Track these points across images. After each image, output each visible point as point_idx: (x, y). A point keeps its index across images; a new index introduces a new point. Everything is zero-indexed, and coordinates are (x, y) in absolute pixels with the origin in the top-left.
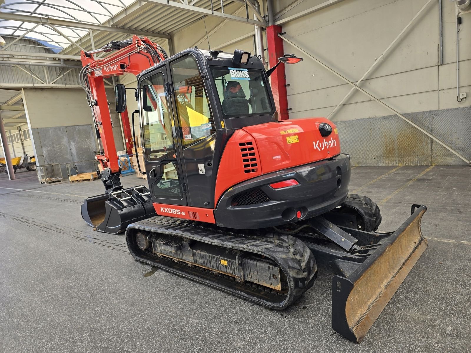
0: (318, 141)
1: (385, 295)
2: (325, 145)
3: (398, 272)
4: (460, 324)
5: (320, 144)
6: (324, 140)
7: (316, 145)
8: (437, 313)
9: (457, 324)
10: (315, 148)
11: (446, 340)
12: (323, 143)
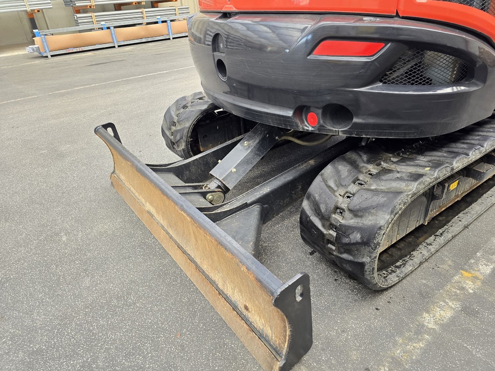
1: (141, 209)
3: (172, 237)
4: (59, 250)
8: (88, 244)
9: (61, 248)
11: (58, 227)
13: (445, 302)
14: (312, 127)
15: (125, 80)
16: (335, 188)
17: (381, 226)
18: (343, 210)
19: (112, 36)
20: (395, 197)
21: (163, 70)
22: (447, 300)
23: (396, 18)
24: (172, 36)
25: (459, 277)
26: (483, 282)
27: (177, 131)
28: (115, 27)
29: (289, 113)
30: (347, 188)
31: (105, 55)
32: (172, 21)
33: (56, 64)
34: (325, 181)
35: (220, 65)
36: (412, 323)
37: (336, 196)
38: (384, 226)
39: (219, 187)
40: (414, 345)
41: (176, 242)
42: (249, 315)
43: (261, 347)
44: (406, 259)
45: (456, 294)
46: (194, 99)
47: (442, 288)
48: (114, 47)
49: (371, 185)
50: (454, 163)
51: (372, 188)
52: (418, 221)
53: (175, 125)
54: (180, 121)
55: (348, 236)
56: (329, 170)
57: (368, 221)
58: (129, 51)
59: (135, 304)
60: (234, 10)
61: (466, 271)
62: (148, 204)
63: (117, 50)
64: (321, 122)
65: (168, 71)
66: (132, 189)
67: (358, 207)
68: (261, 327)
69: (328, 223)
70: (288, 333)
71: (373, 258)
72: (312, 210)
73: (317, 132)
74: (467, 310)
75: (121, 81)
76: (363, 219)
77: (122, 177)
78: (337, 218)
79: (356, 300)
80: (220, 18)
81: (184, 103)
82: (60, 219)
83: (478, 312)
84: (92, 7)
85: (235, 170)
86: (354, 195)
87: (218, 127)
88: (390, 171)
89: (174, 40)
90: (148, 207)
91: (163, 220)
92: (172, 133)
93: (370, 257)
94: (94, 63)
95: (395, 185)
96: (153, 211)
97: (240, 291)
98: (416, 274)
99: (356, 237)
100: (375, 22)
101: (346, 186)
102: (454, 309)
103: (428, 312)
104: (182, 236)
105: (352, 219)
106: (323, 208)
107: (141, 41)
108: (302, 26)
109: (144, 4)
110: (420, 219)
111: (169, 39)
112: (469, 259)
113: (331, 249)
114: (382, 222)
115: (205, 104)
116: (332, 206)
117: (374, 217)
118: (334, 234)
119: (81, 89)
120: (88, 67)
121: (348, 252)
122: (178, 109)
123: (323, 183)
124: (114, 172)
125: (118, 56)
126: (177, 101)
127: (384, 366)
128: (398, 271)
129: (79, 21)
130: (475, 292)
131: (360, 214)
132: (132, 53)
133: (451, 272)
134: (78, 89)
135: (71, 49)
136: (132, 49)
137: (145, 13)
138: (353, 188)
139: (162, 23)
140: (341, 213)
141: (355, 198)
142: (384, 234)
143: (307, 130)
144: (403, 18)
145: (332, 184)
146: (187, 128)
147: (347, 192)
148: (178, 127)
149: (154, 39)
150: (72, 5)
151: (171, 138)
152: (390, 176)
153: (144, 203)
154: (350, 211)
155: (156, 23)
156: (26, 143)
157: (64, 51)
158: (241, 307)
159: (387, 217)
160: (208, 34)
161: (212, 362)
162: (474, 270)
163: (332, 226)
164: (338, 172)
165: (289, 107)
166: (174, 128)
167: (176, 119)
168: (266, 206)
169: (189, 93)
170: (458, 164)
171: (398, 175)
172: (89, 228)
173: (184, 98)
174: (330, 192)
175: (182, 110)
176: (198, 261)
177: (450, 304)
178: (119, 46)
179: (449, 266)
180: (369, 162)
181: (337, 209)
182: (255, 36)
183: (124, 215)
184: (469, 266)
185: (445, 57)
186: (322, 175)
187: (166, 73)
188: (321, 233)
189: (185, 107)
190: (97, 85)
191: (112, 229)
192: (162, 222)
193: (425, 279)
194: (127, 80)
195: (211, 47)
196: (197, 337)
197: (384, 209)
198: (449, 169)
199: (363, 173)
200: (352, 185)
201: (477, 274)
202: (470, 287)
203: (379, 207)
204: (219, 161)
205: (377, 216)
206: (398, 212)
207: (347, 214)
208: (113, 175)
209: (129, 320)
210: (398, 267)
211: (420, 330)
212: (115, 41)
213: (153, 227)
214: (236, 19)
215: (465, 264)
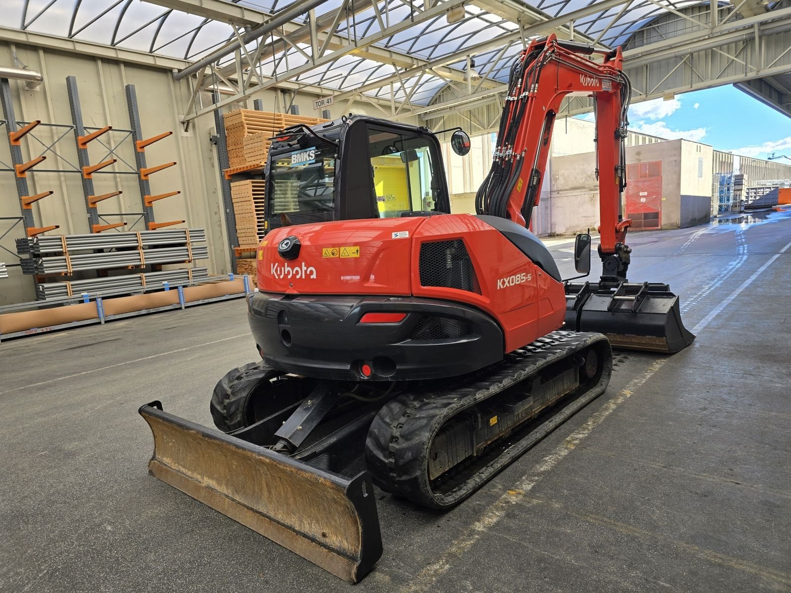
0: (277, 264)
1: (198, 488)
2: (286, 273)
3: (239, 503)
4: (107, 538)
5: (279, 268)
6: (286, 264)
7: (273, 268)
8: (140, 528)
9: (109, 536)
10: (272, 273)
11: (97, 520)
12: (283, 268)
13: (492, 513)
14: (367, 376)
15: (130, 364)
16: (391, 423)
17: (424, 442)
18: (397, 438)
19: (98, 310)
20: (432, 420)
21: (180, 348)
22: (494, 512)
23: (412, 298)
24: (185, 305)
25: (506, 495)
26: (525, 496)
27: (231, 404)
28: (103, 298)
29: (348, 367)
30: (398, 420)
31: (89, 334)
32: (184, 287)
33: (14, 351)
34: (382, 419)
35: (285, 335)
36: (466, 530)
37: (391, 428)
38: (426, 442)
39: (285, 447)
40: (467, 543)
41: (244, 505)
42: (327, 541)
43: (340, 562)
44: (461, 485)
45: (502, 507)
46: (248, 370)
47: (491, 504)
48: (100, 323)
49: (415, 415)
50: (477, 394)
51: (417, 417)
52: (466, 451)
53: (229, 397)
54: (236, 392)
55: (403, 458)
56: (385, 410)
57: (416, 440)
58: (123, 327)
59: (210, 563)
60: (295, 292)
61: (512, 490)
62: (206, 479)
63: (104, 327)
64: (373, 371)
65: (188, 348)
66: (182, 469)
67: (407, 432)
68: (339, 545)
69: (387, 453)
70: (360, 531)
71: (422, 470)
72: (374, 445)
73: (372, 380)
74: (510, 515)
75: (124, 365)
76: (412, 441)
77: (166, 460)
78: (394, 446)
79: (421, 524)
80: (283, 299)
81: (238, 374)
82: (97, 512)
83: (518, 515)
84: (69, 274)
85: (301, 427)
86: (403, 424)
87: (274, 397)
88: (428, 403)
89: (187, 309)
90: (207, 481)
91: (227, 488)
92: (225, 406)
93: (421, 470)
94: (73, 346)
95: (432, 412)
96: (213, 483)
97: (317, 521)
98: (472, 499)
99: (409, 455)
100: (398, 301)
101: (397, 419)
102: (499, 516)
103: (479, 521)
104: (252, 496)
105: (404, 443)
106: (382, 440)
107: (139, 313)
108: (351, 304)
109: (145, 267)
110: (468, 450)
111: (180, 308)
112: (516, 482)
113: (394, 476)
114: (425, 439)
115: (263, 373)
116: (388, 437)
117: (419, 437)
118: (393, 461)
119: (66, 379)
120: (68, 351)
121: (406, 473)
122: (230, 381)
123: (381, 420)
124: (153, 458)
125: (108, 334)
126: (229, 373)
127: (442, 559)
128: (454, 494)
129: (46, 293)
130: (517, 503)
131: (409, 437)
132: (128, 329)
133: (500, 492)
134: (63, 380)
135: (34, 329)
136: (126, 324)
137: (144, 278)
138: (403, 420)
139: (170, 289)
140: (396, 441)
141: (404, 426)
142: (427, 448)
143: (363, 379)
144: (416, 297)
145: (387, 420)
146: (244, 397)
147: (399, 424)
148: (233, 399)
149: (158, 309)
150: (36, 272)
151: (222, 412)
152: (429, 406)
153: (200, 480)
154: (402, 436)
155: (163, 290)
156: (12, 447)
157: (22, 333)
158: (319, 537)
159: (427, 434)
160: (269, 310)
161: (297, 585)
162: (518, 489)
163: (391, 454)
164: (391, 410)
165: (347, 362)
166: (227, 401)
167: (229, 391)
168: (334, 456)
169: (241, 365)
170: (480, 396)
171: (434, 405)
172: (137, 515)
173: (237, 370)
174: (386, 427)
175: (236, 382)
176: (272, 514)
177: (497, 513)
178: (106, 322)
179: (499, 489)
180: (414, 400)
181: (393, 439)
182: (313, 310)
183: (174, 499)
184: (515, 487)
185: (451, 321)
186: (379, 415)
187: (186, 351)
188: (384, 462)
189: (239, 378)
190: (89, 372)
191: (164, 512)
192: (225, 492)
193: (479, 501)
194: (132, 363)
195: (276, 319)
196: (279, 573)
197: (425, 429)
198: (472, 399)
199: (410, 408)
200: (402, 417)
201: (521, 491)
202: (514, 500)
203: (422, 428)
204: (284, 422)
205: (420, 435)
206: (435, 430)
207: (401, 440)
208: (152, 461)
209: (207, 574)
210: (455, 492)
211: (472, 533)
212: (102, 316)
213: (214, 501)
214: (298, 300)
215: (512, 486)
